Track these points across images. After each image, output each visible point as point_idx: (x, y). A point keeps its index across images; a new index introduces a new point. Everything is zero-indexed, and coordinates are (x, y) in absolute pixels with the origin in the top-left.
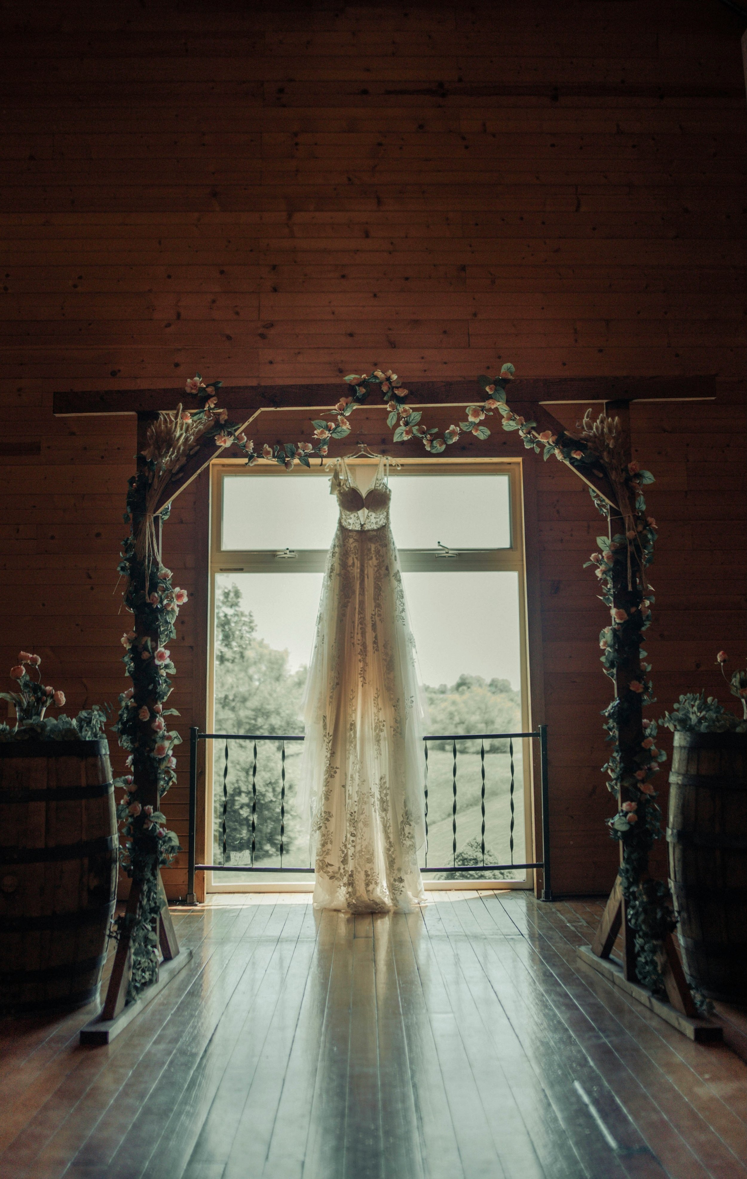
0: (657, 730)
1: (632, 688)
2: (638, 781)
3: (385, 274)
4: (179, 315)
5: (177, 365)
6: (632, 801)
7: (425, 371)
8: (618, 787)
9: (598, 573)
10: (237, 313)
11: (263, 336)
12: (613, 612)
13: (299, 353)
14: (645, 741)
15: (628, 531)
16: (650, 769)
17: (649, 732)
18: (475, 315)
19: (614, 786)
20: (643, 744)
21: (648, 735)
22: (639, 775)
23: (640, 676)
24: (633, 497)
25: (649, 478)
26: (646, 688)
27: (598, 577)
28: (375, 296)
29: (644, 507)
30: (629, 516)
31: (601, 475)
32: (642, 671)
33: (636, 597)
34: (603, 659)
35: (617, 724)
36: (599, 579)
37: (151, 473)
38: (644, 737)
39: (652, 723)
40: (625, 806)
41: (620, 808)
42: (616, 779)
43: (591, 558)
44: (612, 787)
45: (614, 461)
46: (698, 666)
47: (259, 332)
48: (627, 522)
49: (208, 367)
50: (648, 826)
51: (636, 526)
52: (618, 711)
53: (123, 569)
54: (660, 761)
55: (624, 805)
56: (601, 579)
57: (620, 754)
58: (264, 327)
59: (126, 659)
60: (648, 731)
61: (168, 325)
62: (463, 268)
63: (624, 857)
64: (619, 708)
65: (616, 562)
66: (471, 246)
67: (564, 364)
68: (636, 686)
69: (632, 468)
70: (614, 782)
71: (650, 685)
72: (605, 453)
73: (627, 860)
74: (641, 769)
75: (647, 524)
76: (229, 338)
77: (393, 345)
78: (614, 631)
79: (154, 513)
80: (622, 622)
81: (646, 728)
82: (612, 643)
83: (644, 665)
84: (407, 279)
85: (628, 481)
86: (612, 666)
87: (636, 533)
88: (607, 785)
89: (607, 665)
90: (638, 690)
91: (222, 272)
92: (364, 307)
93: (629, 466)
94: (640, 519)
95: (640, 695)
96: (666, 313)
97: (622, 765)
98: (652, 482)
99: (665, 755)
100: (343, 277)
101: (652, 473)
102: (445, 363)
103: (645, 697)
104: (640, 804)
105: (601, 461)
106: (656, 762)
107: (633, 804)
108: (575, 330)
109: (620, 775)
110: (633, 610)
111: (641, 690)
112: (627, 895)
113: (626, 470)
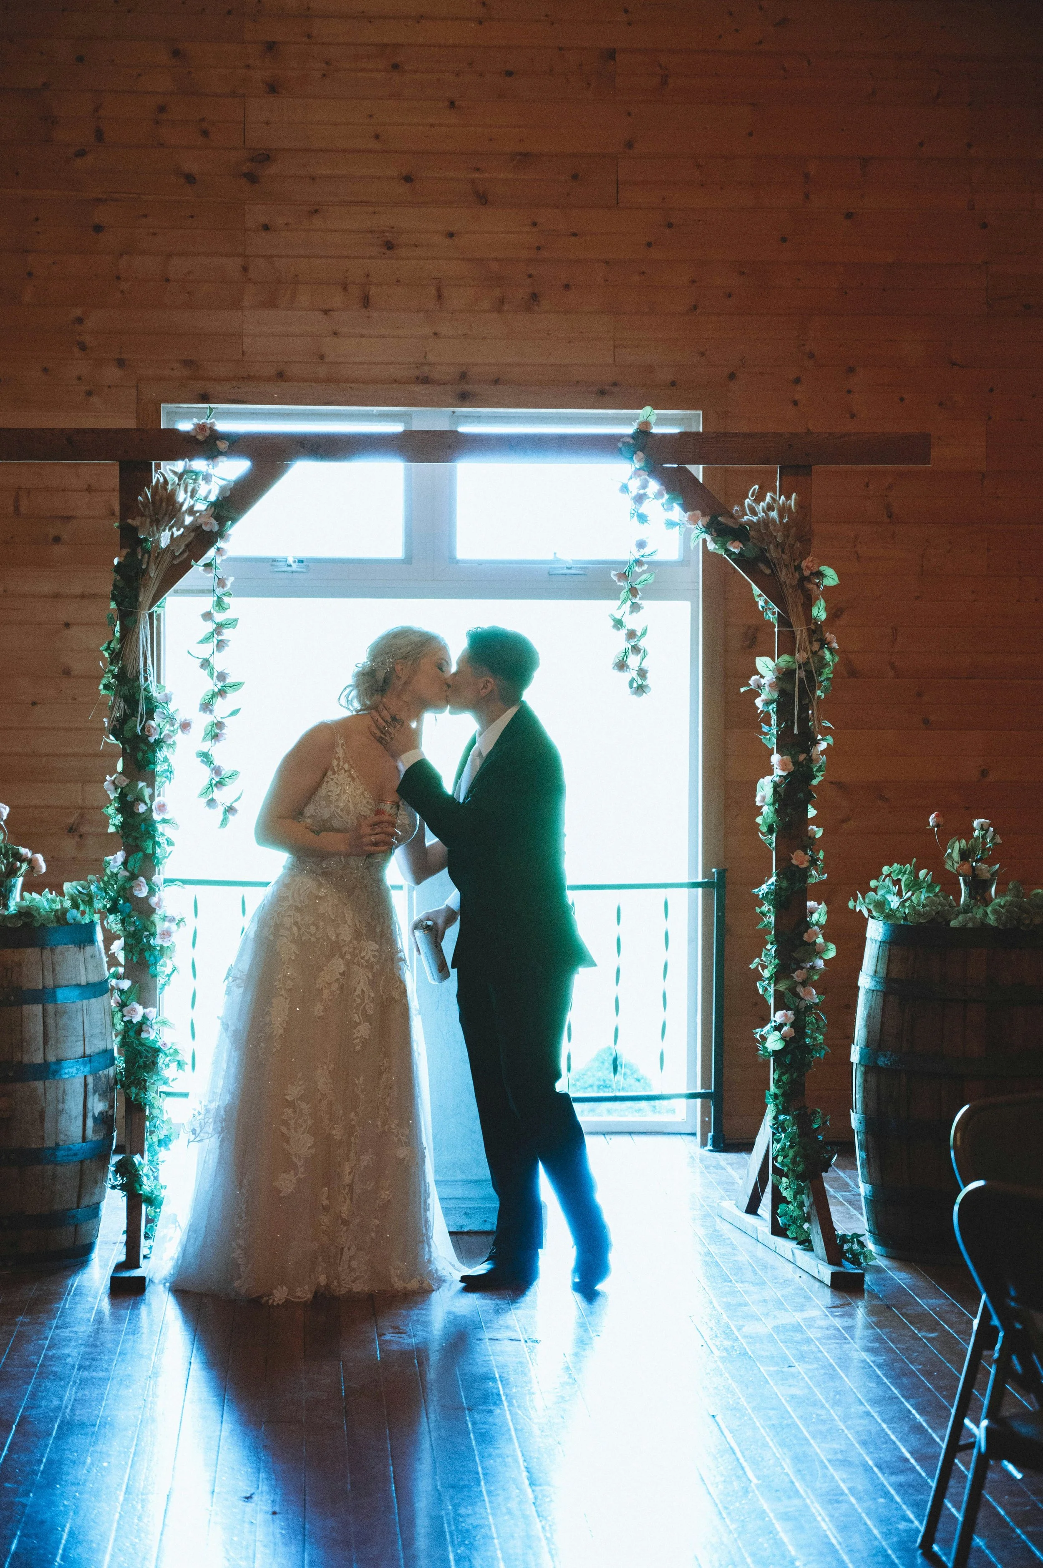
0: (826, 917)
1: (794, 862)
2: (796, 983)
3: (470, 64)
4: (99, 135)
5: (98, 229)
6: (788, 1009)
7: (538, 248)
8: (771, 990)
9: (759, 702)
10: (205, 133)
11: (252, 178)
12: (775, 759)
13: (316, 211)
14: (809, 931)
15: (799, 652)
16: (813, 968)
17: (817, 919)
18: (630, 145)
19: (767, 989)
20: (806, 937)
21: (814, 923)
22: (798, 976)
23: (808, 843)
24: (809, 604)
25: (831, 578)
26: (813, 862)
27: (758, 709)
28: (452, 104)
29: (823, 616)
30: (801, 630)
31: (768, 572)
32: (810, 838)
33: (807, 740)
34: (759, 820)
35: (773, 907)
36: (759, 711)
37: (146, 556)
38: (808, 925)
39: (820, 906)
40: (778, 1017)
41: (772, 1018)
42: (770, 978)
43: (751, 682)
44: (766, 990)
45: (784, 556)
46: (984, 773)
47: (245, 169)
48: (798, 637)
49: (155, 234)
50: (808, 1041)
51: (811, 642)
52: (776, 890)
53: (107, 687)
54: (826, 958)
55: (779, 1014)
56: (762, 712)
57: (776, 946)
58: (252, 160)
59: (111, 811)
60: (815, 917)
61: (81, 154)
62: (611, 55)
63: (774, 1079)
64: (776, 886)
65: (782, 693)
66: (626, 11)
67: (784, 240)
68: (799, 859)
69: (807, 567)
70: (767, 982)
71: (821, 855)
72: (772, 546)
73: (778, 1082)
74: (802, 968)
75: (823, 643)
76: (190, 179)
77: (483, 199)
78: (776, 786)
79: (149, 610)
80: (784, 774)
81: (812, 913)
82: (772, 800)
83: (812, 829)
84: (509, 74)
85: (803, 579)
86: (770, 830)
87: (809, 654)
88: (758, 985)
89: (764, 829)
90: (802, 864)
91: (176, 53)
92: (432, 126)
93: (804, 564)
94: (816, 632)
95: (807, 870)
96: (969, 145)
97: (777, 961)
98: (836, 584)
99: (834, 950)
100: (396, 66)
101: (835, 570)
102: (575, 235)
103: (813, 872)
104: (798, 1013)
105: (768, 555)
106: (821, 958)
107: (790, 1012)
108: (806, 176)
109: (775, 973)
110: (802, 757)
111: (805, 865)
112: (775, 1126)
113: (798, 568)
